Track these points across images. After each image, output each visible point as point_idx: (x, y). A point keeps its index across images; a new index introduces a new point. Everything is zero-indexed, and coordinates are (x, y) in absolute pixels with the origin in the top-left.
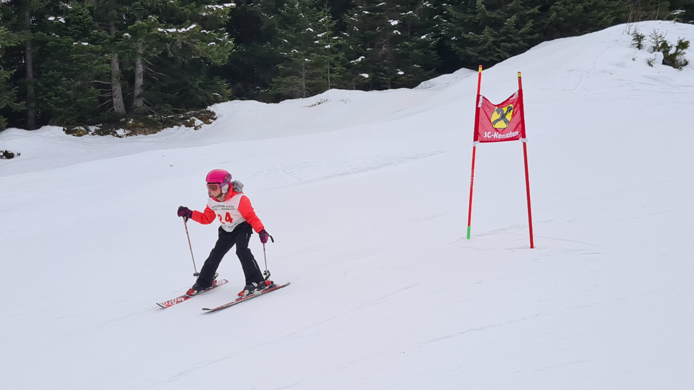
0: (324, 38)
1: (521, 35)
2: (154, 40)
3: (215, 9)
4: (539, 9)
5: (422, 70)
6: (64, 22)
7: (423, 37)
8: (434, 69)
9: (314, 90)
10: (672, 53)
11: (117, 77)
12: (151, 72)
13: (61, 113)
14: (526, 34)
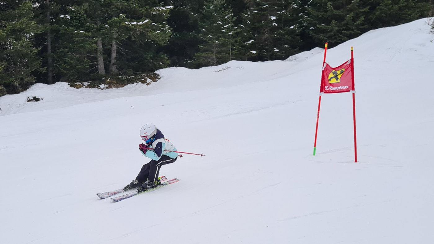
0: (227, 28)
1: (357, 26)
2: (123, 29)
3: (160, 10)
4: (369, 9)
5: (290, 49)
6: (70, 18)
7: (291, 27)
8: (298, 48)
9: (221, 61)
11: (100, 53)
12: (121, 50)
13: (67, 74)
14: (359, 25)
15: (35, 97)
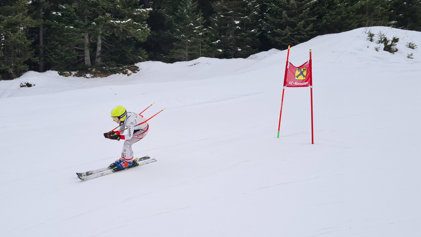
0: (199, 29)
1: (306, 32)
2: (107, 27)
3: (141, 11)
4: (317, 18)
5: (251, 48)
6: (61, 15)
7: (253, 31)
8: (257, 49)
9: (192, 57)
10: (389, 44)
11: (87, 46)
12: (106, 44)
13: (57, 64)
14: (309, 31)
15: (28, 83)
